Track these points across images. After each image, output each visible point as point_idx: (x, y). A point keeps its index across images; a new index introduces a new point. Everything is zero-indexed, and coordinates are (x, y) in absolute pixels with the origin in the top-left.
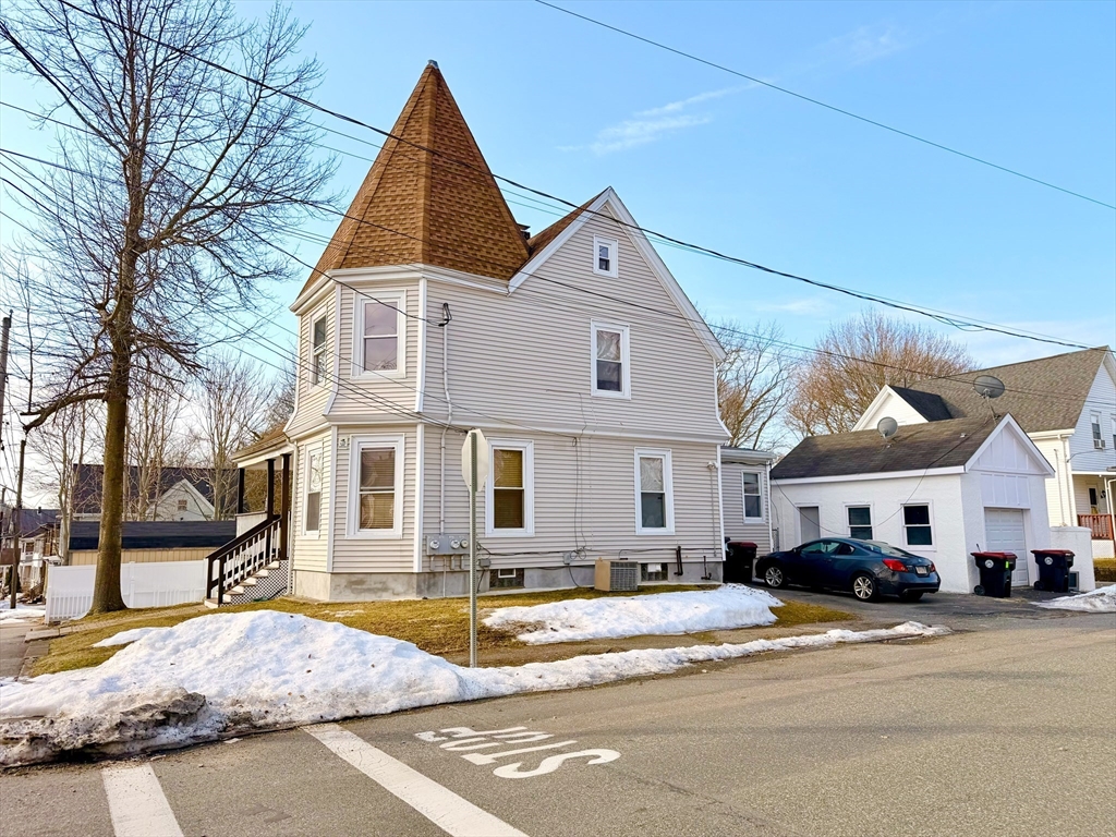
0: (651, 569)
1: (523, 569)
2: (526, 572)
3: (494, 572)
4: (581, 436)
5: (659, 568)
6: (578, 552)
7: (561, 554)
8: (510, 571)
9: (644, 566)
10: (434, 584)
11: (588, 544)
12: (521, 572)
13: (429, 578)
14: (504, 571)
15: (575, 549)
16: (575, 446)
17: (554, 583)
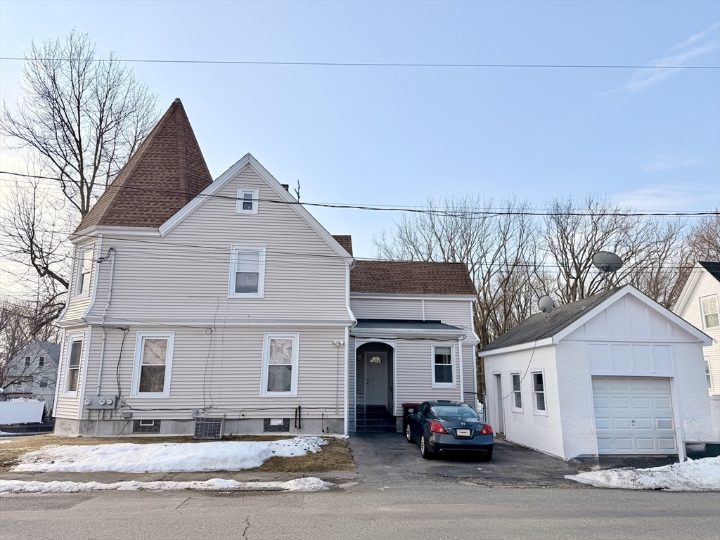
0: (273, 423)
1: (160, 420)
2: (162, 423)
3: (137, 422)
4: (215, 327)
5: (280, 422)
6: (204, 409)
7: (191, 411)
8: (150, 421)
9: (267, 421)
10: (92, 428)
11: (214, 404)
12: (158, 422)
13: (89, 423)
14: (144, 421)
15: (203, 407)
16: (211, 334)
17: (185, 431)
